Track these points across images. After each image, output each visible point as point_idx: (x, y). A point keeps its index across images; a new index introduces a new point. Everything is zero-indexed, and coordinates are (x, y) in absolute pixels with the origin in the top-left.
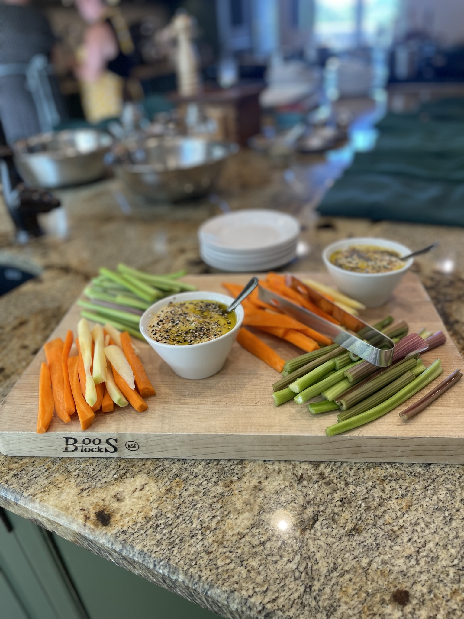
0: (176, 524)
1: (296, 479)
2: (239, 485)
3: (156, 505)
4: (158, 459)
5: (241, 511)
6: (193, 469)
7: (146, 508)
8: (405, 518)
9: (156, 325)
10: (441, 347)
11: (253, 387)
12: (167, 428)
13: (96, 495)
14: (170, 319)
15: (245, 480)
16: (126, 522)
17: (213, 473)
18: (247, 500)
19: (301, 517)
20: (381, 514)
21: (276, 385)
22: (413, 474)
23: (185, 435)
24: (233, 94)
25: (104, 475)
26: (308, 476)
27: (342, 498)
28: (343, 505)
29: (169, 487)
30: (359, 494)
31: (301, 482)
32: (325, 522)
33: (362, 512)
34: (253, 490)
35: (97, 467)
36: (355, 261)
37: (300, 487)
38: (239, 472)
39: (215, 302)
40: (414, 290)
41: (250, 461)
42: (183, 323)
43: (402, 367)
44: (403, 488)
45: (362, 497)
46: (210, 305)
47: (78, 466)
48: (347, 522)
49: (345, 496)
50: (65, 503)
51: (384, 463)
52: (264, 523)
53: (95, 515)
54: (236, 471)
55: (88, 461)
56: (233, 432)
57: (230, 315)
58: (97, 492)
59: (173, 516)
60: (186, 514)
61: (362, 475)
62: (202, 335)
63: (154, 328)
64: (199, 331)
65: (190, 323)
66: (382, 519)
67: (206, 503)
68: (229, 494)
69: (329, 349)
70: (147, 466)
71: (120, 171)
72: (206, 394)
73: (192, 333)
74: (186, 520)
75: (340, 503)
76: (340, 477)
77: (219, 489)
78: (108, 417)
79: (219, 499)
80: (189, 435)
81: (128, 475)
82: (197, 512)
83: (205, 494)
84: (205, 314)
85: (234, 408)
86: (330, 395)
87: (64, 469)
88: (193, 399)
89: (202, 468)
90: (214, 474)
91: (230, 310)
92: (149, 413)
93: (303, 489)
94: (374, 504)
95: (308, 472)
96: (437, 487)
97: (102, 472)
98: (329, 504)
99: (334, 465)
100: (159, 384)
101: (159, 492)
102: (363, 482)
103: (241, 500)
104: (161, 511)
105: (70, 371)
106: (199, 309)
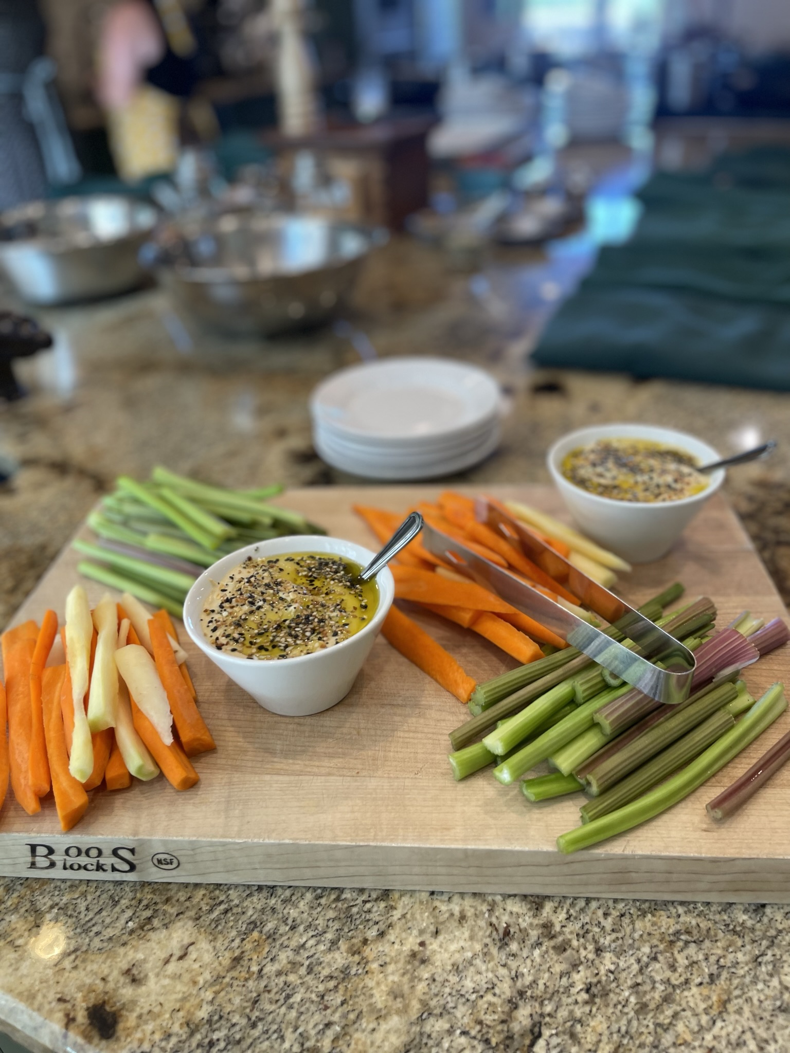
0: (249, 1041)
1: (496, 937)
2: (381, 949)
3: (209, 995)
4: (218, 886)
5: (383, 1012)
6: (287, 909)
7: (189, 1001)
8: (716, 1030)
9: (217, 609)
10: (780, 651)
11: (411, 735)
12: (236, 829)
13: (89, 968)
14: (245, 596)
15: (392, 938)
16: (148, 1032)
17: (328, 920)
18: (395, 986)
19: (506, 1029)
20: (667, 1021)
21: (457, 735)
22: (731, 927)
23: (273, 845)
24: (380, 134)
25: (108, 920)
26: (520, 930)
27: (590, 984)
28: (590, 1002)
29: (237, 953)
30: (624, 974)
31: (506, 944)
32: (555, 1041)
33: (630, 1016)
34: (409, 963)
35: (95, 901)
36: (611, 473)
37: (504, 957)
38: (381, 918)
39: (337, 559)
40: (721, 526)
41: (403, 893)
42: (272, 605)
43: (707, 703)
44: (713, 959)
45: (629, 983)
46: (327, 564)
47: (56, 899)
48: (600, 1041)
49: (595, 980)
50: (27, 982)
51: (673, 902)
52: (431, 1043)
53: (86, 1013)
54: (374, 916)
55: (77, 887)
56: (368, 840)
57: (365, 588)
58: (92, 961)
59: (244, 1021)
60: (270, 1018)
61: (628, 930)
62: (308, 634)
63: (213, 615)
64: (304, 624)
65: (286, 604)
66: (671, 1032)
67: (311, 992)
68: (360, 971)
69: (561, 658)
70: (195, 900)
71: (167, 277)
72: (318, 749)
73: (289, 627)
74: (270, 1032)
75: (585, 996)
76: (584, 934)
77: (339, 958)
78: (119, 800)
79: (339, 984)
80: (279, 845)
81: (156, 922)
82: (293, 1014)
83: (310, 970)
84: (317, 583)
85: (372, 783)
86: (566, 762)
87: (28, 905)
88: (291, 761)
89: (306, 908)
90: (330, 923)
91: (366, 576)
92: (202, 793)
93: (509, 962)
94: (653, 998)
95: (520, 920)
96: (778, 957)
97: (104, 913)
98: (565, 1000)
99: (573, 905)
100: (222, 726)
101: (216, 964)
102: (631, 946)
103: (383, 987)
104: (219, 1008)
105: (44, 699)
106: (304, 573)
